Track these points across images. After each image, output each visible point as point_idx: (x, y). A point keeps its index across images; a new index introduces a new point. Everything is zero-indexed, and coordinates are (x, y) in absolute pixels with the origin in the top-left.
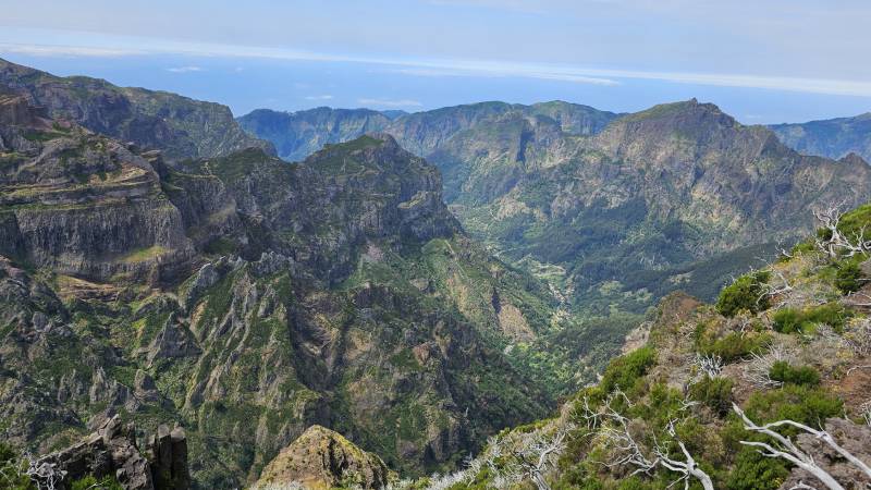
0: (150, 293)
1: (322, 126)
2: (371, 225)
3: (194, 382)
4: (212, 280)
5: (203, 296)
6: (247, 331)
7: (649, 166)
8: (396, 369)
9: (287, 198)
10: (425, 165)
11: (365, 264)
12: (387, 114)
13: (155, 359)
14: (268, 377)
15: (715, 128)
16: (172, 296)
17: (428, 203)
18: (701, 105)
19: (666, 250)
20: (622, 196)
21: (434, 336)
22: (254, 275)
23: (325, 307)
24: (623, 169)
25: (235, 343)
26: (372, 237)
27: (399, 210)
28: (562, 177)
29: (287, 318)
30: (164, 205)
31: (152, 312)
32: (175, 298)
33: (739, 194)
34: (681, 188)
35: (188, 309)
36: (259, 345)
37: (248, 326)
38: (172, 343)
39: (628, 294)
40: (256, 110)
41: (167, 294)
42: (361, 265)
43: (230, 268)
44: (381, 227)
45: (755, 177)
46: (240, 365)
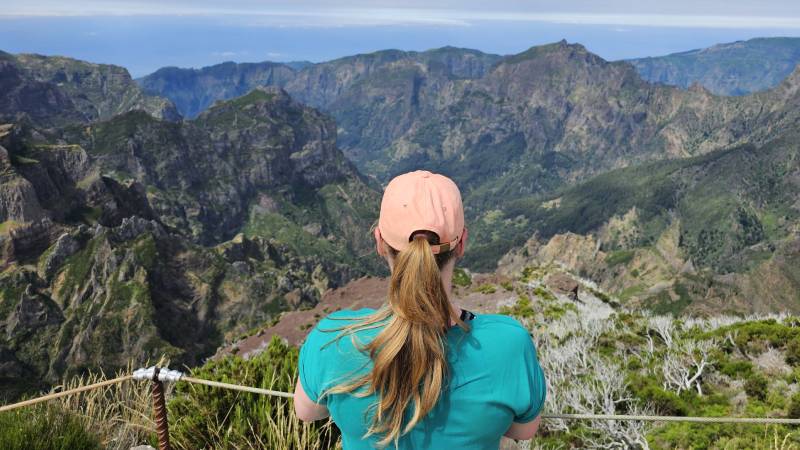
0: (7, 266)
1: (228, 80)
2: (261, 177)
3: (57, 349)
4: (72, 248)
5: (63, 265)
6: (108, 295)
7: (526, 104)
8: (268, 316)
9: (172, 158)
10: (318, 114)
11: (258, 214)
12: (291, 66)
13: (15, 331)
14: (131, 339)
15: (581, 66)
16: (30, 268)
17: (319, 152)
18: (569, 45)
19: (542, 178)
20: (504, 132)
21: (313, 279)
22: (114, 240)
23: (195, 265)
24: (504, 107)
25: (96, 308)
26: (263, 187)
27: (290, 160)
28: (451, 118)
29: (147, 280)
30: (14, 178)
31: (10, 286)
32: (34, 269)
33: (603, 125)
34: (555, 122)
35: (49, 279)
36: (120, 308)
37: (108, 291)
38: (31, 314)
39: (508, 221)
40: (164, 69)
41: (25, 266)
42: (252, 216)
43: (90, 236)
44: (272, 178)
45: (616, 108)
46: (101, 330)
